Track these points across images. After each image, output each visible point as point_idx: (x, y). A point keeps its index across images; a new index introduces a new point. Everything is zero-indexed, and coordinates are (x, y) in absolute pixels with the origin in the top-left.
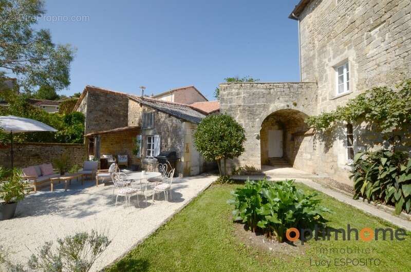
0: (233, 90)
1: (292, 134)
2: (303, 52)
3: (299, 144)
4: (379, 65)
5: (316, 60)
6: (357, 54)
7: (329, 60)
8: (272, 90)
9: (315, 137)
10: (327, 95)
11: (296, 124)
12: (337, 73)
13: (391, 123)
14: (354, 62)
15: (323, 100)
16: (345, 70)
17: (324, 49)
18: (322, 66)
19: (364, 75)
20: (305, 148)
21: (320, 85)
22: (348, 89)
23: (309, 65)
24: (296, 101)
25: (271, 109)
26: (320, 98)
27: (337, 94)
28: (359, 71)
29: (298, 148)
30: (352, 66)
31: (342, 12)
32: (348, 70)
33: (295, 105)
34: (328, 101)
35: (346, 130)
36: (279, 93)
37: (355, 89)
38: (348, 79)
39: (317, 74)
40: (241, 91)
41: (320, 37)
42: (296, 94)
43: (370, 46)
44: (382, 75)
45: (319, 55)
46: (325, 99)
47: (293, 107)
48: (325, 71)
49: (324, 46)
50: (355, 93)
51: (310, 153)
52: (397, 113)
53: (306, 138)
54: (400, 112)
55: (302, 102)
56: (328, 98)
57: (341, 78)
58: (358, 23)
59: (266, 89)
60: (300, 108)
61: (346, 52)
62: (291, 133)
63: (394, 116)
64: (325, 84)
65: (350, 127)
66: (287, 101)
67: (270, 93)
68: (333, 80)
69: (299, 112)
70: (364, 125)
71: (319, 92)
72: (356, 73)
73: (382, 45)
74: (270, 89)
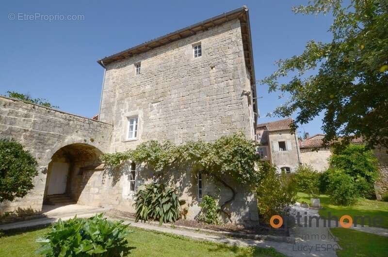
0: (20, 110)
1: (81, 168)
2: (104, 96)
3: (88, 179)
4: (155, 127)
5: (115, 107)
6: (144, 114)
7: (125, 111)
8: (71, 122)
9: (105, 172)
10: (120, 137)
11: (88, 158)
12: (129, 122)
13: (160, 165)
14: (141, 119)
15: (116, 141)
16: (135, 122)
17: (123, 102)
18: (119, 114)
19: (146, 130)
20: (94, 183)
21: (115, 128)
22: (136, 136)
23: (108, 109)
24: (93, 138)
25: (66, 141)
26: (114, 139)
27: (127, 139)
28: (144, 126)
29: (86, 183)
30: (140, 122)
31: (139, 82)
32: (137, 123)
33: (92, 140)
34: (120, 142)
35: (131, 167)
36: (78, 127)
37: (140, 138)
38: (136, 129)
39: (114, 119)
40: (33, 114)
41: (121, 91)
42: (95, 131)
43: (152, 113)
44: (156, 133)
45: (118, 104)
46: (118, 140)
47: (90, 143)
48: (121, 119)
49: (122, 99)
50: (140, 141)
51: (98, 187)
52: (163, 160)
53: (95, 173)
54: (165, 159)
55: (98, 139)
56: (120, 140)
57: (131, 127)
58: (147, 95)
59: (65, 119)
60: (96, 145)
61: (137, 110)
62: (80, 166)
63: (162, 161)
64: (120, 128)
65: (133, 165)
66: (85, 136)
67: (69, 124)
68: (126, 127)
69: (95, 148)
70: (143, 164)
71: (114, 133)
72: (142, 126)
73: (158, 114)
74: (70, 120)
